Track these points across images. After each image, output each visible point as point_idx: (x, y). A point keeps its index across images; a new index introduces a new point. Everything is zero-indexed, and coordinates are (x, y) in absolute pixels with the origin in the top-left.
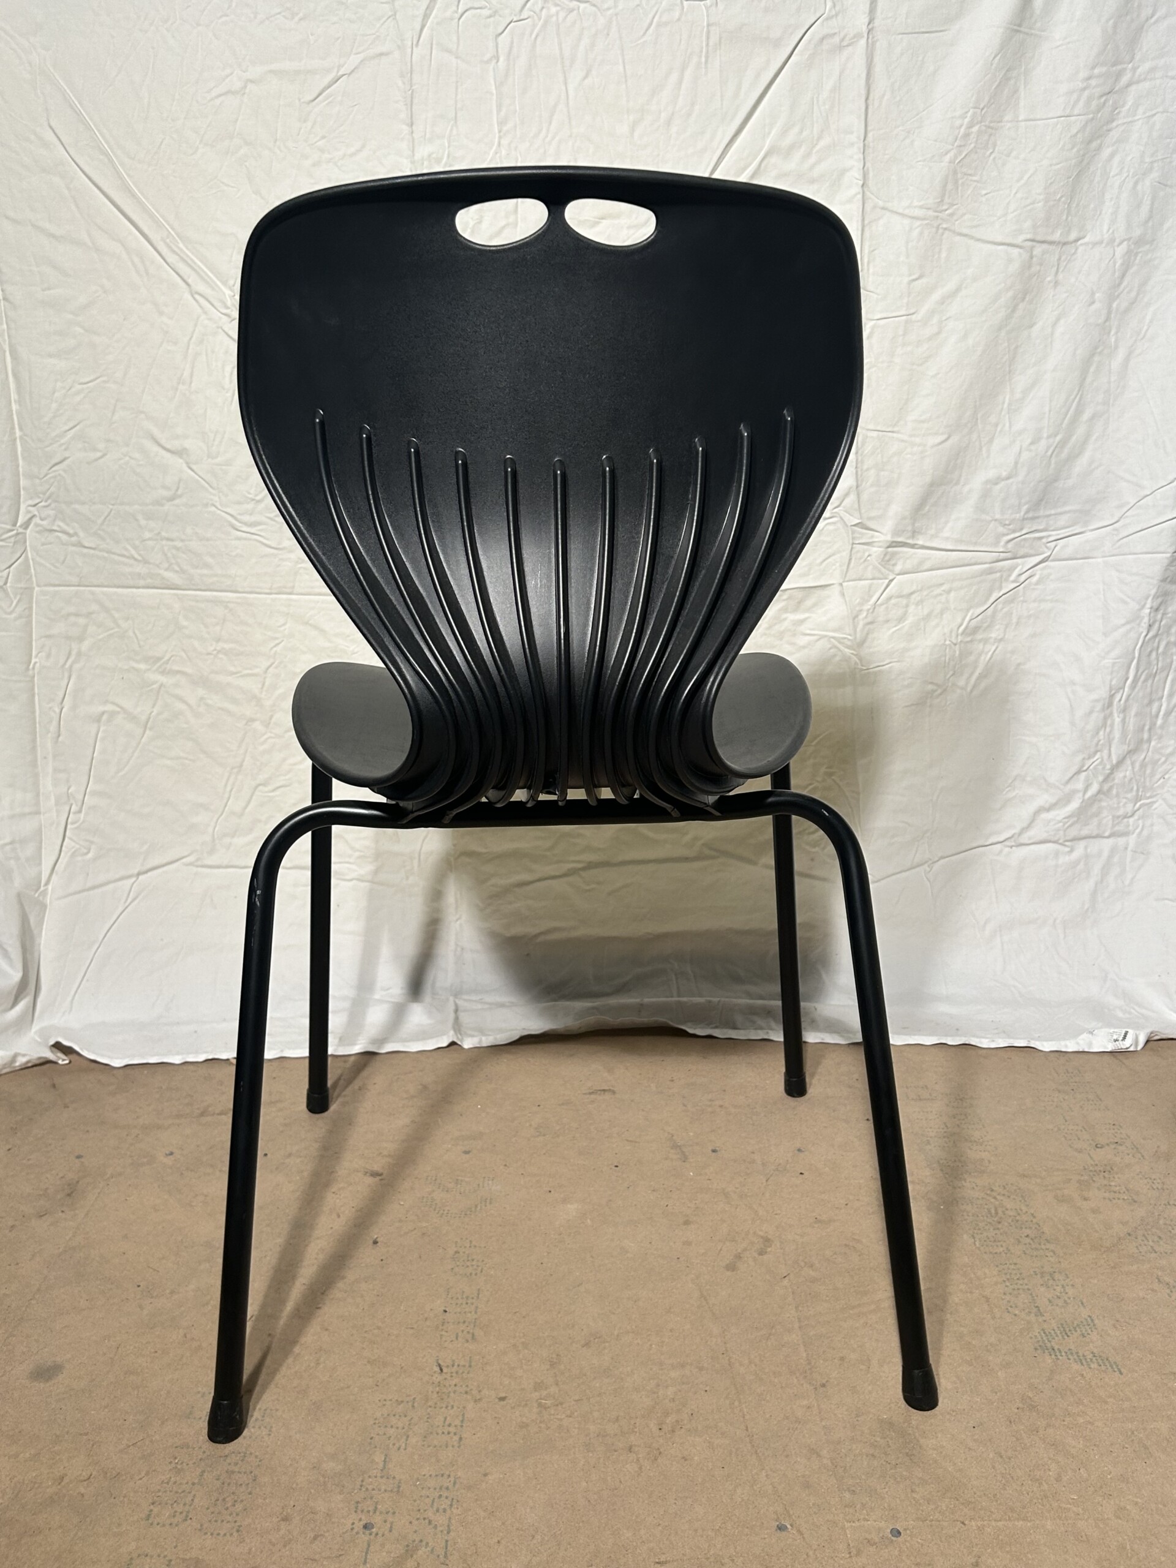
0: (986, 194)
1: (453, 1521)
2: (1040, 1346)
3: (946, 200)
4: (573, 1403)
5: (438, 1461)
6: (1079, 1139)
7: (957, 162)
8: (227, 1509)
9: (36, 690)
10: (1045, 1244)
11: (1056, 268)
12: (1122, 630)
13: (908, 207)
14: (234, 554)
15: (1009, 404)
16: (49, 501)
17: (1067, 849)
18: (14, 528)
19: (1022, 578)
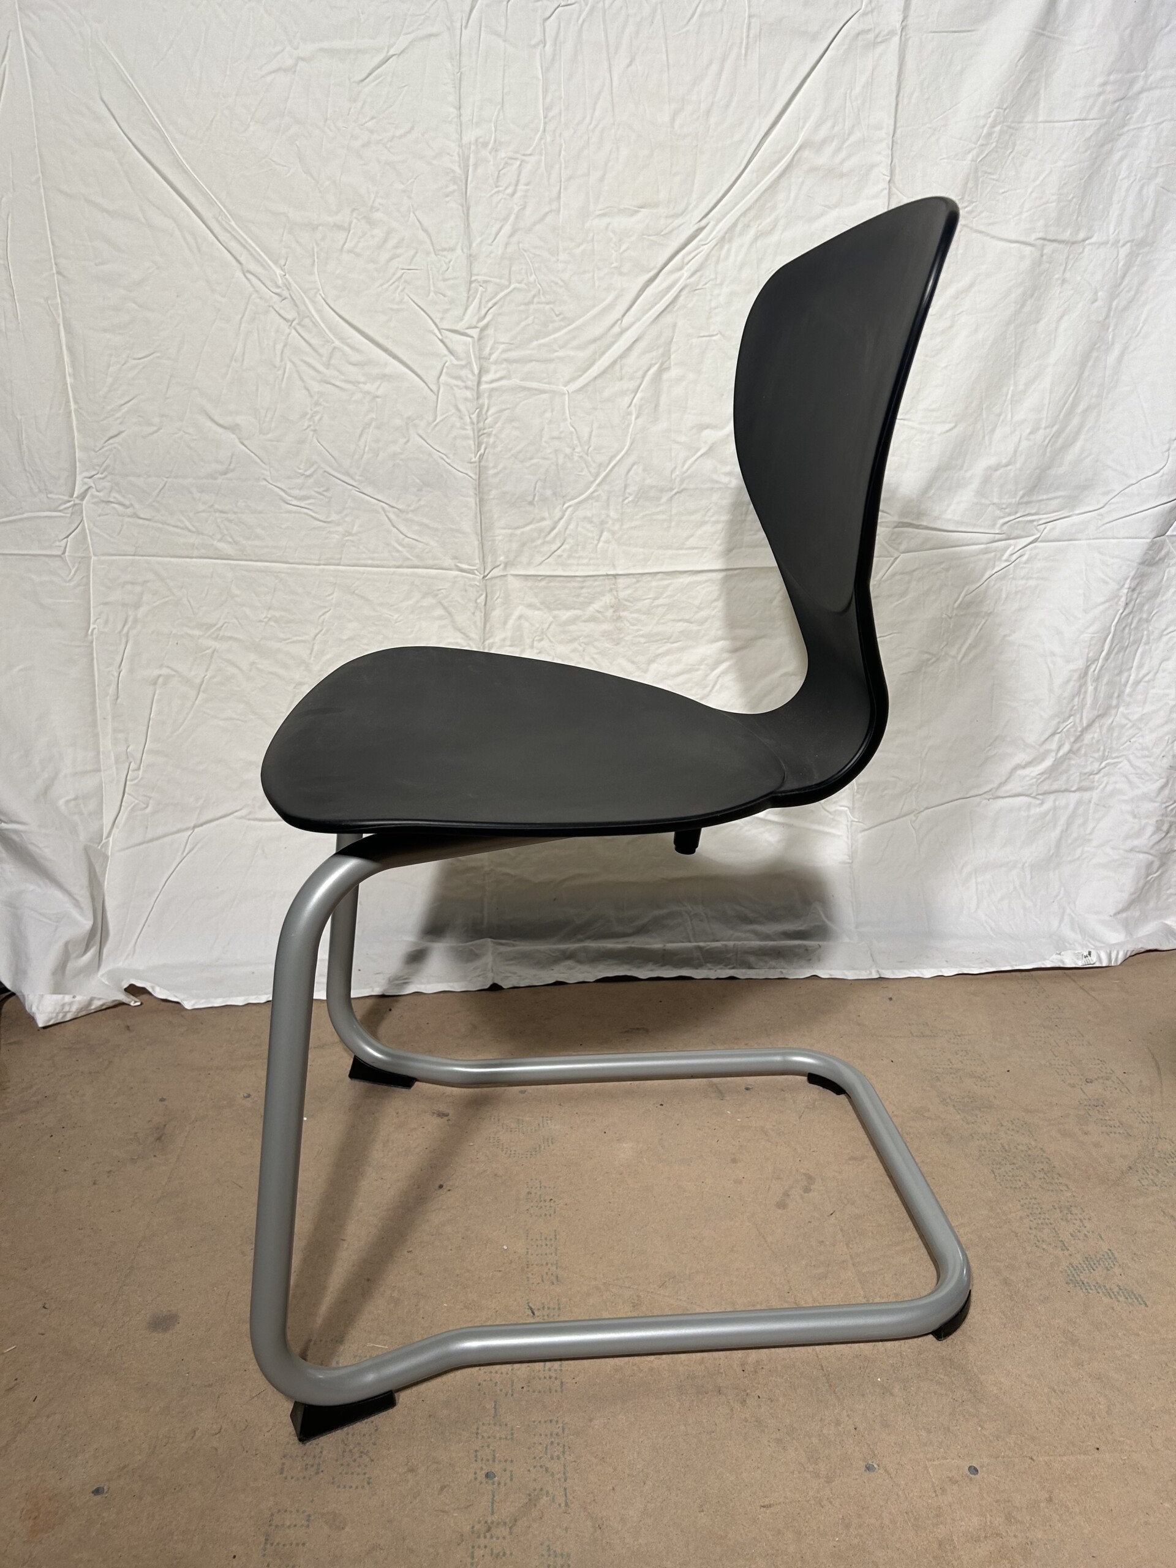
1: (568, 1469)
2: (1071, 1280)
3: (967, 197)
5: (544, 1406)
6: (1070, 1074)
7: (978, 160)
8: (355, 1460)
9: (95, 656)
10: (1057, 1178)
11: (1064, 266)
12: (1102, 607)
14: (284, 526)
15: (1013, 396)
16: (105, 473)
17: (1038, 802)
18: (71, 499)
19: (1014, 557)
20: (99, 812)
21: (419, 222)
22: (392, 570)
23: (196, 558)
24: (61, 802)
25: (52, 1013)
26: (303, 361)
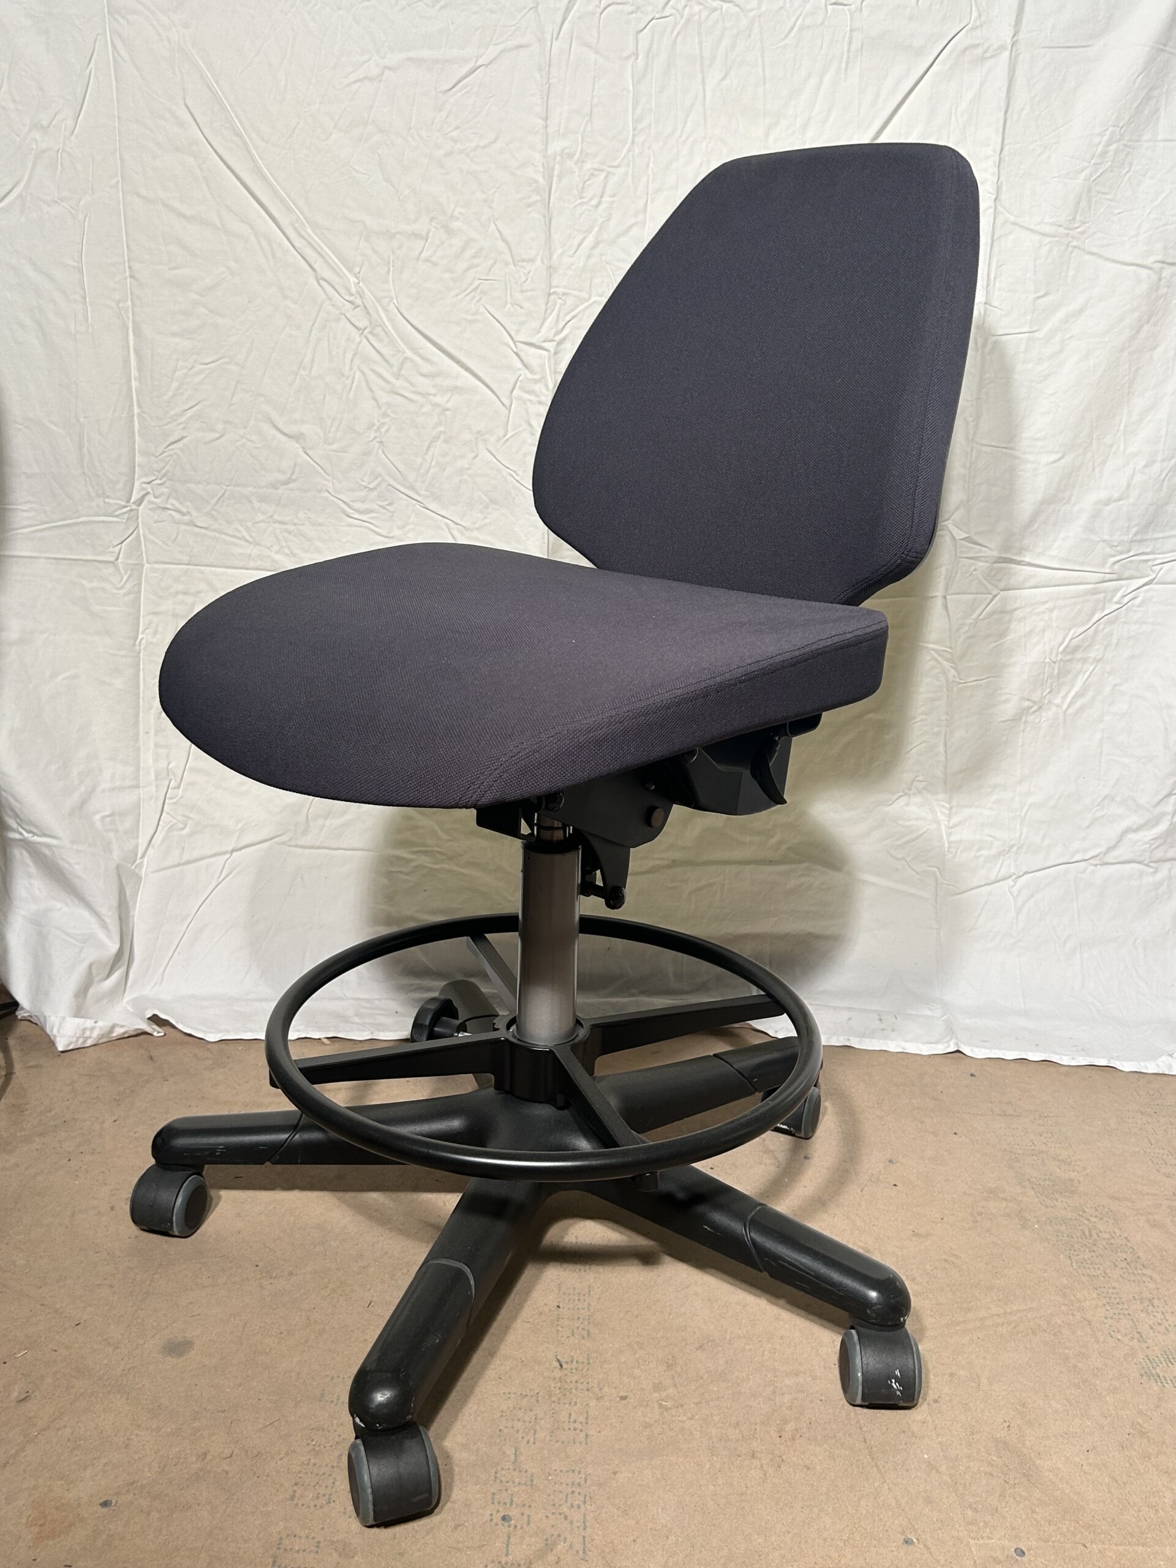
0: (1119, 213)
1: (588, 1518)
2: (1146, 1373)
3: (1078, 218)
4: (694, 1406)
5: (567, 1457)
6: (1166, 1164)
7: (1092, 179)
9: (141, 667)
10: (1141, 1269)
13: (1041, 223)
14: (344, 540)
15: (1126, 426)
16: (164, 479)
17: (1152, 870)
18: (128, 504)
19: (1126, 599)
20: (134, 832)
21: (500, 232)
23: (252, 569)
24: (98, 817)
25: (73, 1037)
26: (373, 371)
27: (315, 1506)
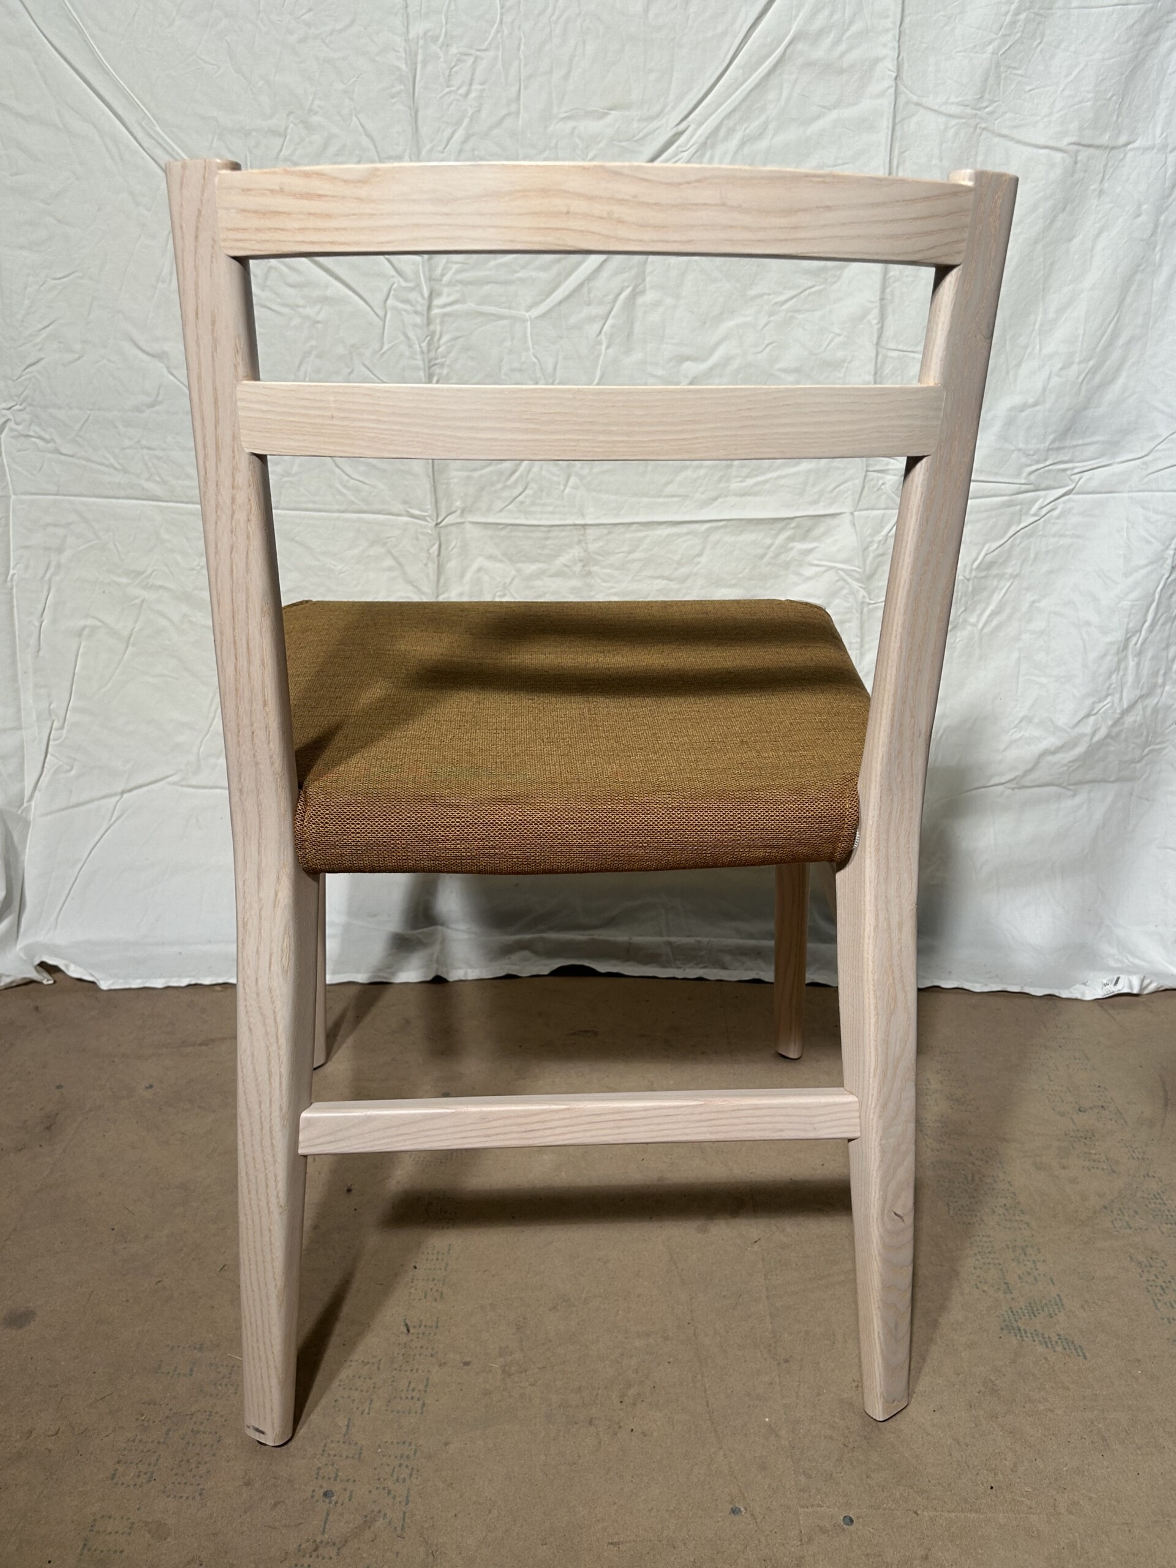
0: (1030, 91)
1: (411, 1492)
2: (1006, 1326)
3: (987, 96)
4: (537, 1370)
5: (400, 1427)
6: (1063, 1102)
7: (1000, 53)
8: (191, 1471)
9: (15, 603)
10: (1019, 1215)
11: (1101, 175)
12: (1143, 572)
13: (946, 103)
15: (1041, 325)
16: (24, 405)
17: (1071, 793)
19: (1045, 511)
20: (19, 773)
21: (361, 124)
22: (336, 515)
23: (123, 498)
27: (135, 1485)
